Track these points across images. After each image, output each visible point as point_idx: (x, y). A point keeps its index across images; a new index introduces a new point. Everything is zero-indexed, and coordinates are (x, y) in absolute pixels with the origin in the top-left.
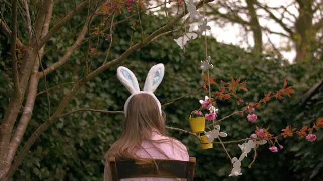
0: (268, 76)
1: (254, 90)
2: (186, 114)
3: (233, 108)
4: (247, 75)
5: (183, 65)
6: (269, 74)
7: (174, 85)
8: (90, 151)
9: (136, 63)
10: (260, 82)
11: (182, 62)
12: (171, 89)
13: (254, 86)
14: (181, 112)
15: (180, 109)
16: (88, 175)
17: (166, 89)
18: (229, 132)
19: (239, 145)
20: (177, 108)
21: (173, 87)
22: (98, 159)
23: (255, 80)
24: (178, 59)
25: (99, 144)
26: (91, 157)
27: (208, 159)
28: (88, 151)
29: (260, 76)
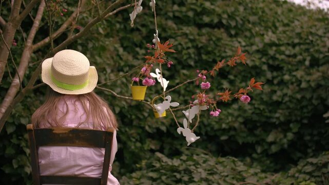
0: (323, 39)
1: (306, 54)
2: (237, 79)
3: (284, 72)
4: (301, 38)
5: (240, 29)
6: (325, 37)
7: (227, 50)
8: (133, 117)
9: (187, 29)
10: (314, 46)
11: (239, 26)
12: (224, 55)
13: (307, 50)
14: (232, 77)
15: (231, 74)
16: (131, 141)
17: (218, 54)
18: (280, 96)
19: (183, 111)
20: (229, 73)
21: (225, 52)
22: (142, 125)
23: (308, 44)
24: (233, 24)
25: (143, 110)
26: (135, 123)
27: (258, 124)
28: (131, 117)
29: (314, 40)
